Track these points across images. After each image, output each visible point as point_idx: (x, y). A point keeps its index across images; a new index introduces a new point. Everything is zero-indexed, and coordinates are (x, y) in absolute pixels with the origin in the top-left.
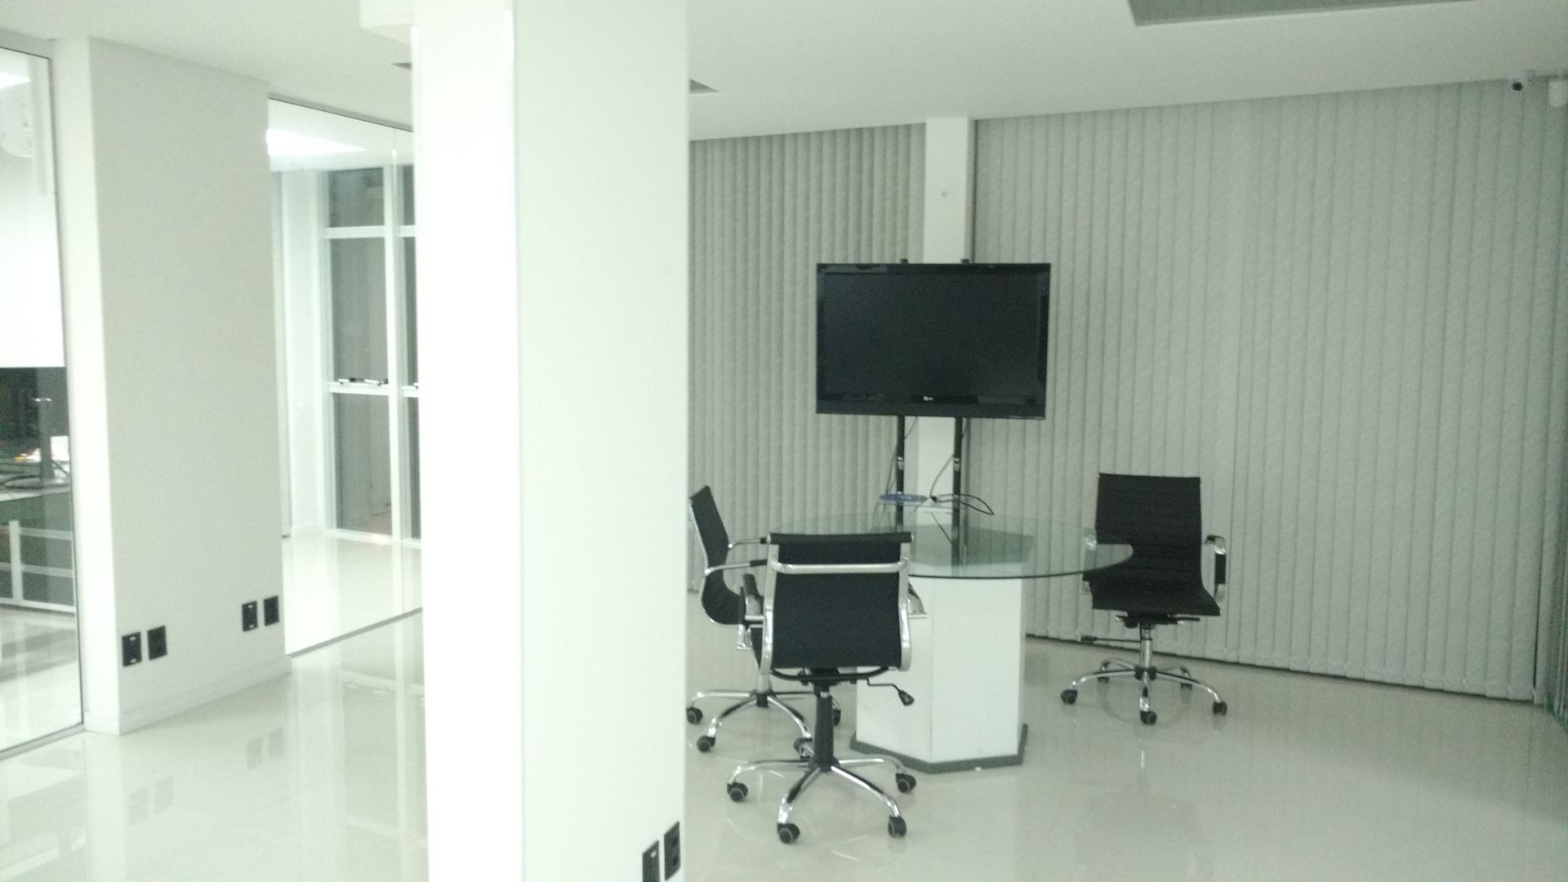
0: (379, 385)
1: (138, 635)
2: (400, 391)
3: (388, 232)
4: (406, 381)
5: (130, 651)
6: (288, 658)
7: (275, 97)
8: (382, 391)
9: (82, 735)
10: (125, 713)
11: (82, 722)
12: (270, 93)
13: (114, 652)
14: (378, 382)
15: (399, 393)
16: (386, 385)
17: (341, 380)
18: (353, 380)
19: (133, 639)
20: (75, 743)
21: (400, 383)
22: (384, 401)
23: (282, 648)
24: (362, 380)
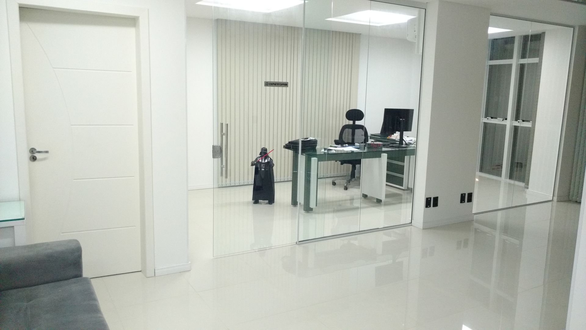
0: (503, 120)
1: (430, 198)
2: (511, 123)
3: (515, 62)
4: (514, 119)
5: (428, 203)
6: (473, 215)
7: (492, 14)
8: (504, 123)
9: (410, 227)
10: (424, 222)
11: (411, 223)
12: (491, 13)
13: (423, 202)
14: (503, 119)
15: (510, 124)
16: (506, 121)
17: (487, 118)
18: (492, 118)
19: (429, 199)
20: (408, 228)
21: (512, 120)
22: (505, 126)
23: (472, 211)
24: (496, 118)
